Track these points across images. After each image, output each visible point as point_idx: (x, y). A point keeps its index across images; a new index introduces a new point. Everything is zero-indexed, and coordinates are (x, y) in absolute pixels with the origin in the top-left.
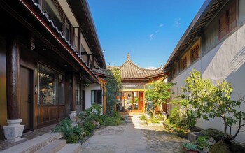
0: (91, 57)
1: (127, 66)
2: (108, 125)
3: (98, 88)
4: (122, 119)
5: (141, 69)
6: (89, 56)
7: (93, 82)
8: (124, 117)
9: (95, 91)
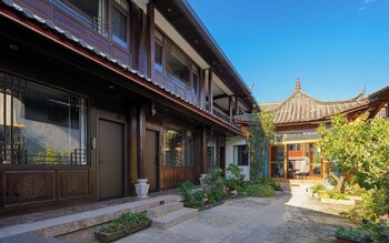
0: (233, 99)
1: (293, 101)
2: (250, 195)
3: (243, 143)
4: (277, 189)
5: (321, 103)
6: (230, 97)
7: (236, 135)
8: (282, 185)
9: (239, 146)
